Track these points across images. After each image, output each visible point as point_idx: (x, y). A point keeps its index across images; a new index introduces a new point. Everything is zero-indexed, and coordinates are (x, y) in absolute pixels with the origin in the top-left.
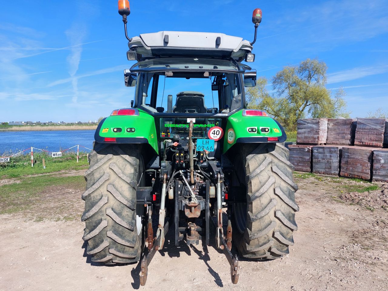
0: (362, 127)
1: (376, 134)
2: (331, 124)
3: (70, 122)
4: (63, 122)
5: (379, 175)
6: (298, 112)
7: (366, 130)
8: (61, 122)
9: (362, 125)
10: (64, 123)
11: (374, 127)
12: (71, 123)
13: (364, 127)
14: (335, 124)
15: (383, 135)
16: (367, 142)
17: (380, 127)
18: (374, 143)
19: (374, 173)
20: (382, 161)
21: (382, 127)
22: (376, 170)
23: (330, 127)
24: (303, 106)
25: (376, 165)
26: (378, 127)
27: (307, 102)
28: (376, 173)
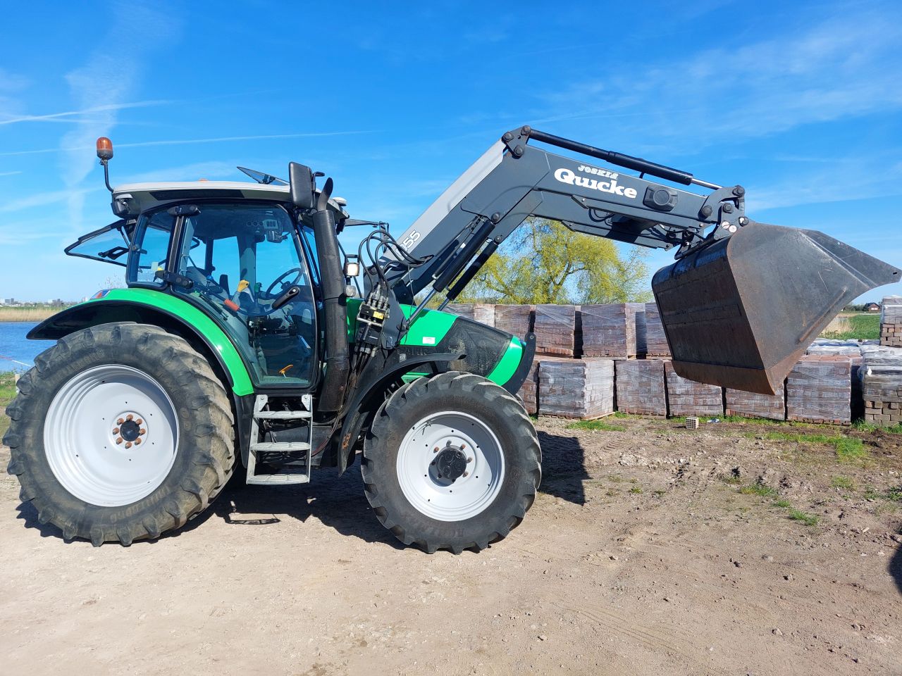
0: (542, 320)
1: (563, 334)
2: (500, 315)
3: (31, 301)
4: (13, 300)
5: (547, 405)
6: (552, 286)
7: (549, 327)
8: (7, 301)
9: (543, 317)
10: (16, 303)
11: (560, 321)
12: (36, 304)
13: (545, 321)
14: (505, 315)
15: (572, 335)
16: (551, 348)
17: (568, 322)
18: (561, 349)
19: (541, 402)
20: (551, 381)
21: (571, 321)
22: (544, 396)
23: (498, 319)
24: (562, 274)
25: (543, 387)
26: (565, 321)
27: (570, 266)
28: (543, 401)
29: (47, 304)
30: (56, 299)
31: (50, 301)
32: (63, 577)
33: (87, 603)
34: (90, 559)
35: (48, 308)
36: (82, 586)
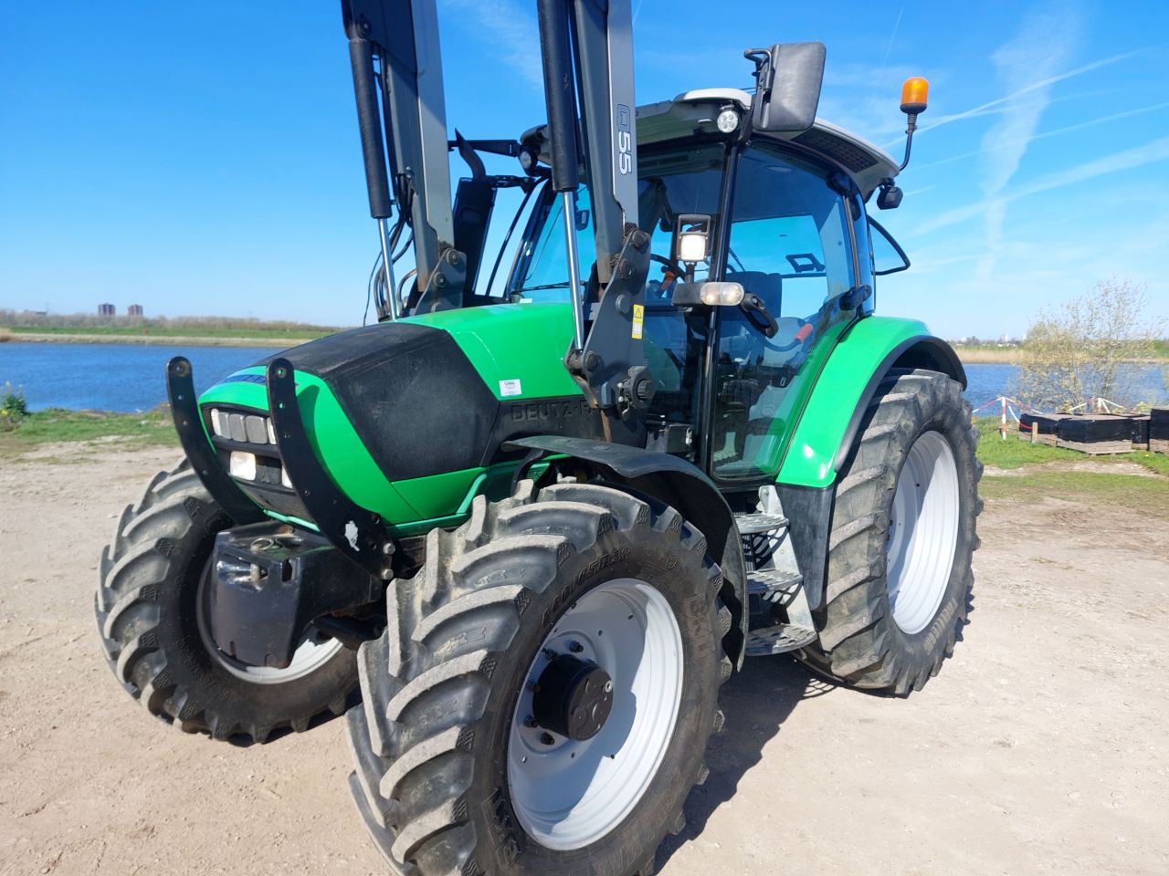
29: (960, 342)
30: (971, 337)
31: (964, 339)
32: (971, 695)
33: (1000, 743)
34: (1003, 682)
35: (961, 347)
36: (994, 716)
